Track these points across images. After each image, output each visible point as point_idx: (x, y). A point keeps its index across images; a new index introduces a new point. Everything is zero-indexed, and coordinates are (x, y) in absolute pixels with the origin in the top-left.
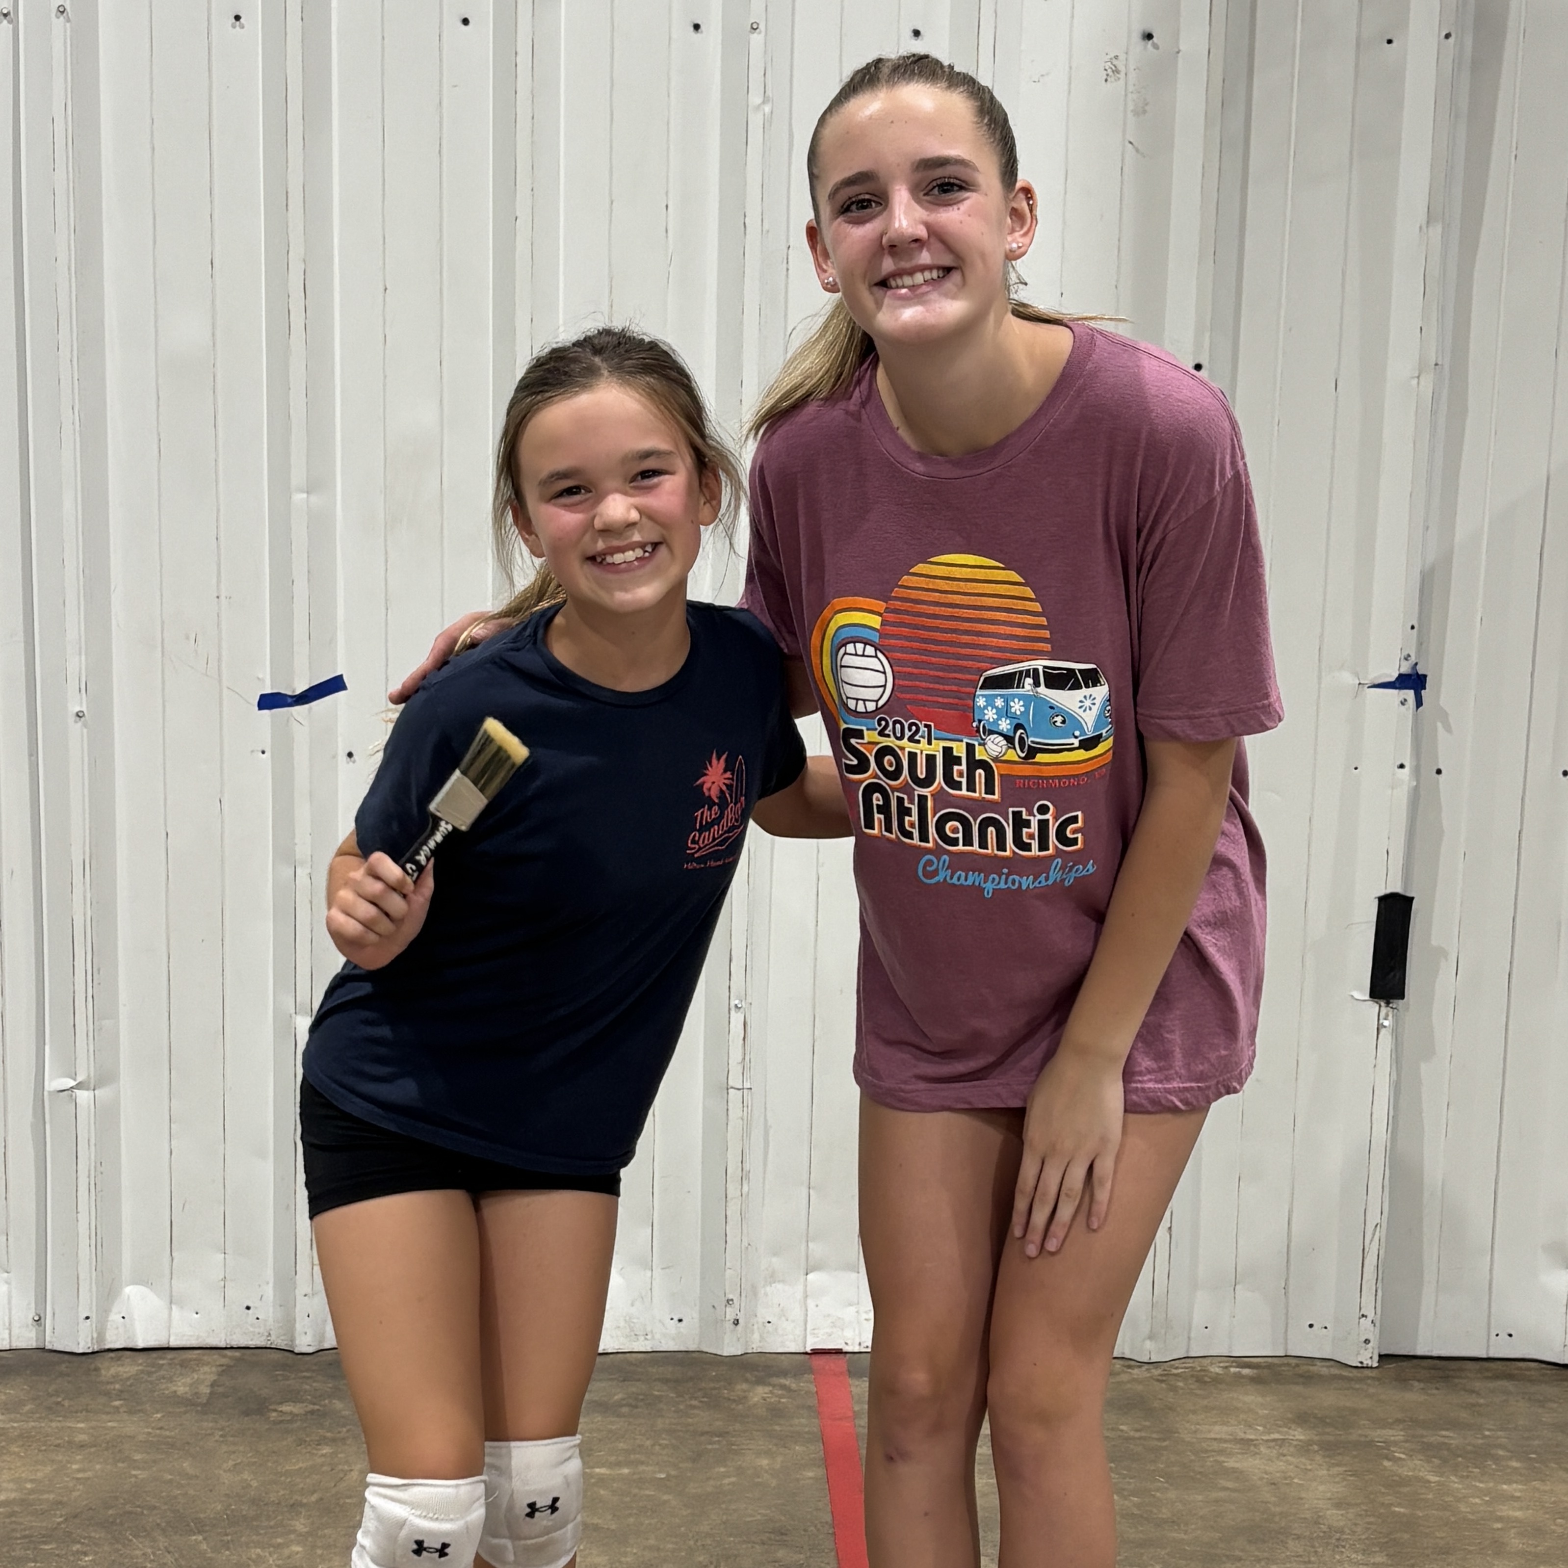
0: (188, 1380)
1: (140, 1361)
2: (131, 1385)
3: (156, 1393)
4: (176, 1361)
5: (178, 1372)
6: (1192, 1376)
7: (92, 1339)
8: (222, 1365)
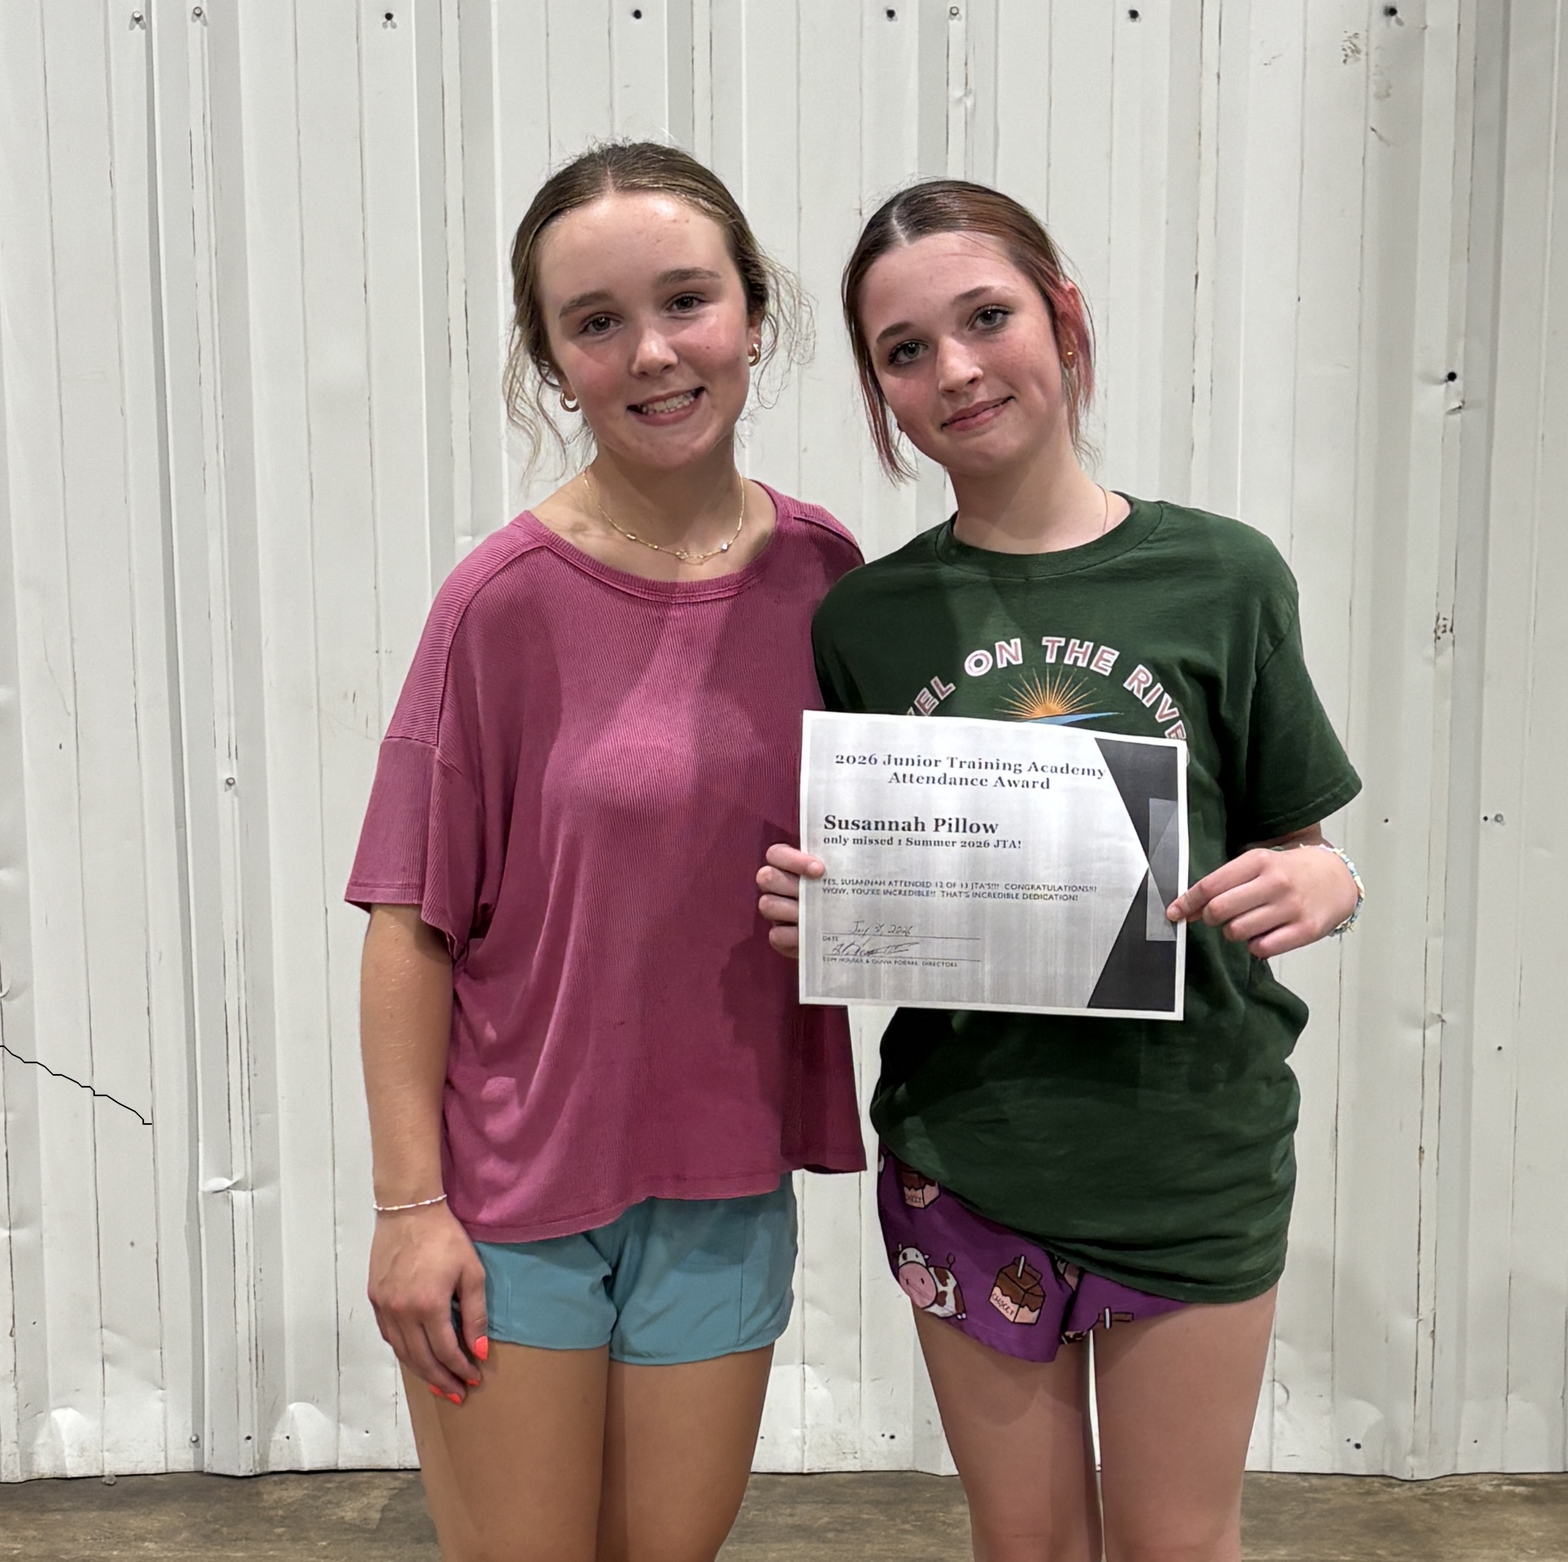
0: (358, 1505)
1: (306, 1485)
2: (295, 1511)
3: (323, 1519)
4: (345, 1485)
5: (347, 1495)
6: (1460, 1495)
7: (254, 1461)
8: (395, 1489)
